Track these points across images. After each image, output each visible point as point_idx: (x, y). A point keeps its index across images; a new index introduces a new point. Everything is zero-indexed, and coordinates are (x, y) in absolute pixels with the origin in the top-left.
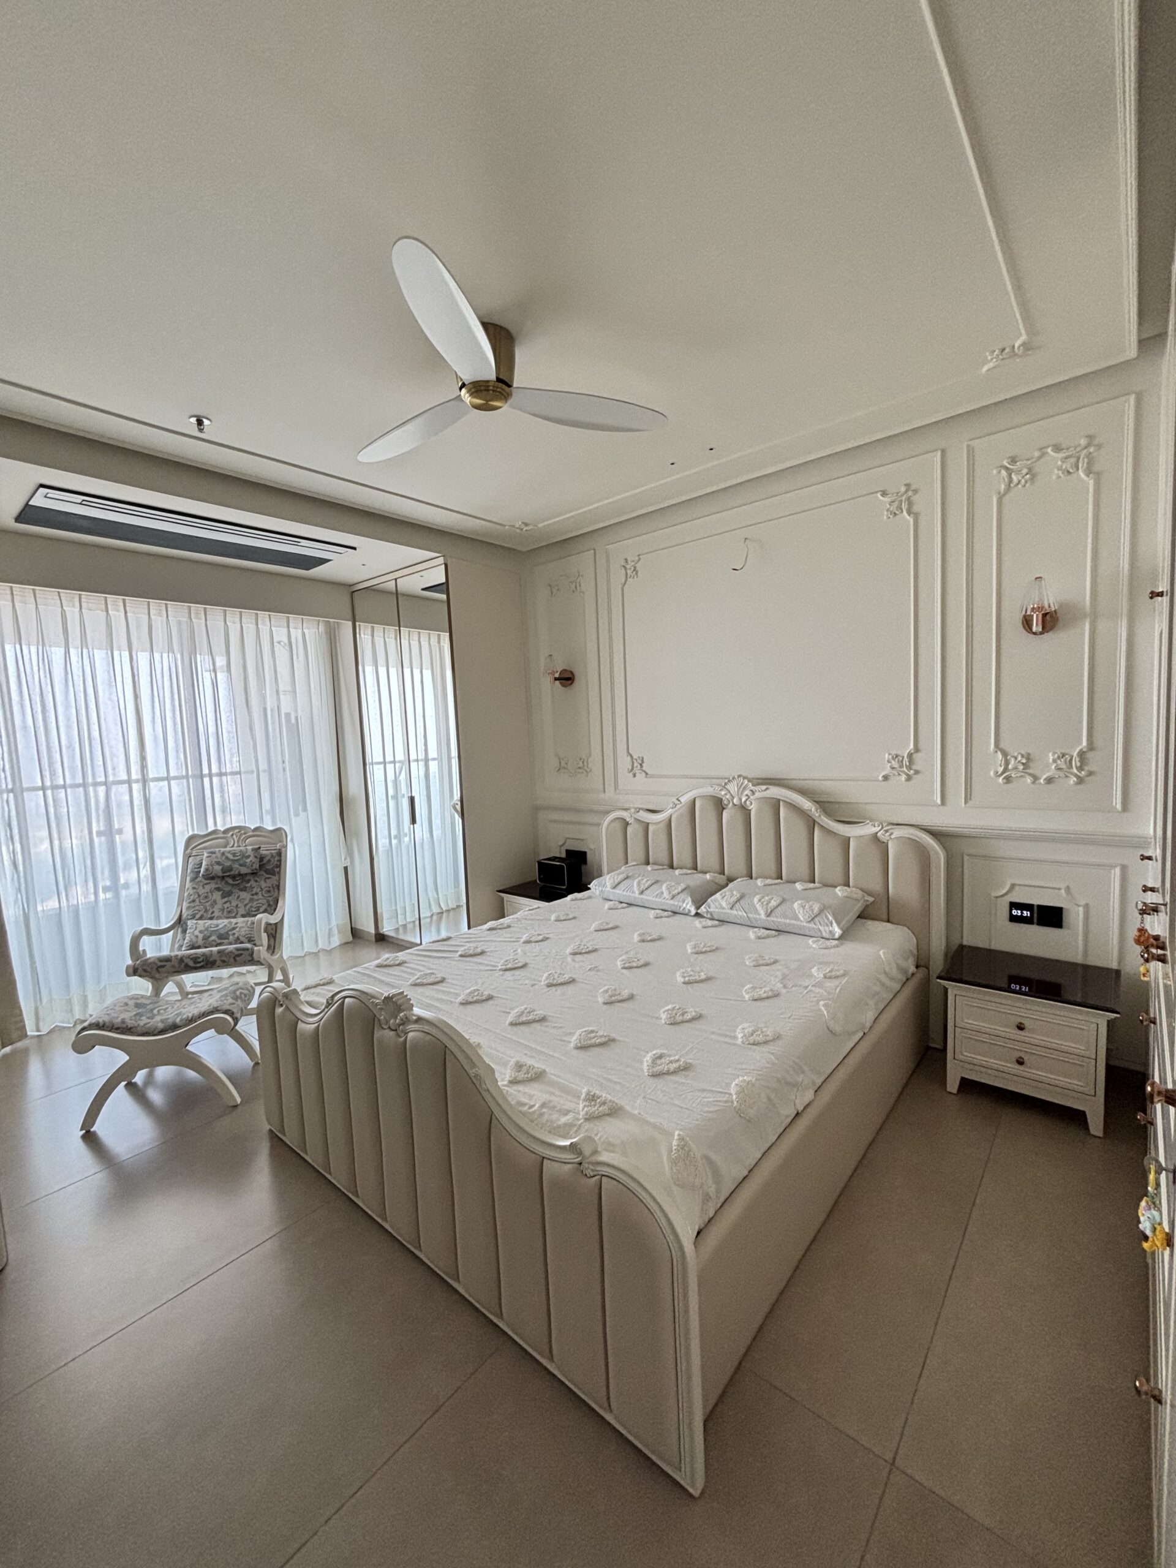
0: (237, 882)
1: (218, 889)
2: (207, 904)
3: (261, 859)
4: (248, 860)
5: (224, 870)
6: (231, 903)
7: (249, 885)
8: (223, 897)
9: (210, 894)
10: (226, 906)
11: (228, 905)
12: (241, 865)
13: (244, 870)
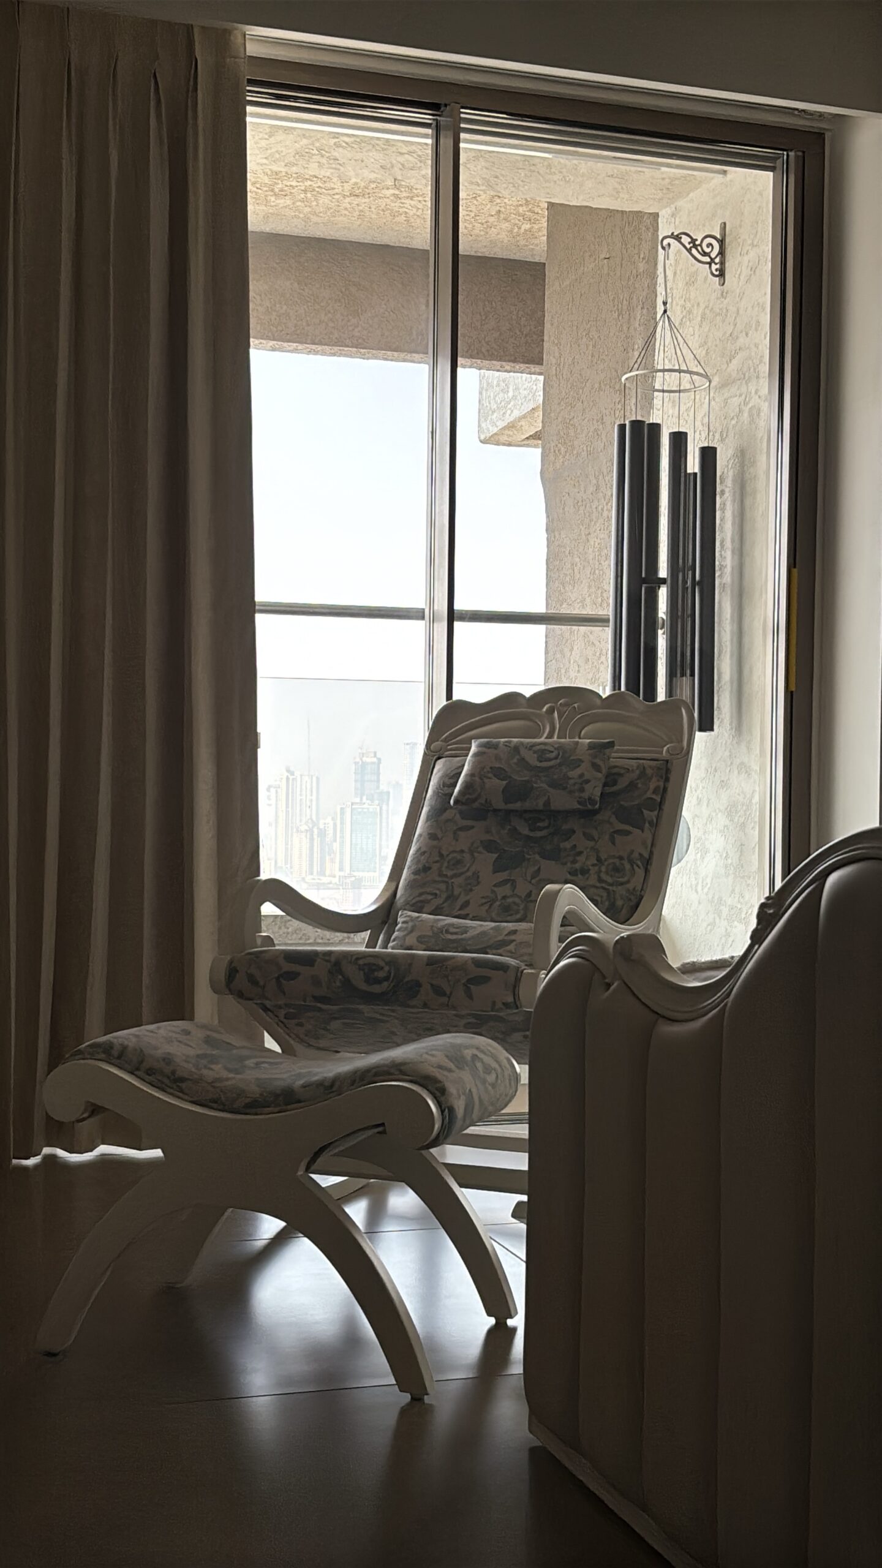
0: (539, 834)
1: (489, 846)
2: (458, 881)
3: (611, 778)
4: (574, 774)
5: (509, 794)
6: (514, 887)
7: (567, 845)
8: (497, 869)
9: (467, 856)
10: (501, 892)
11: (506, 890)
12: (554, 785)
13: (562, 801)
